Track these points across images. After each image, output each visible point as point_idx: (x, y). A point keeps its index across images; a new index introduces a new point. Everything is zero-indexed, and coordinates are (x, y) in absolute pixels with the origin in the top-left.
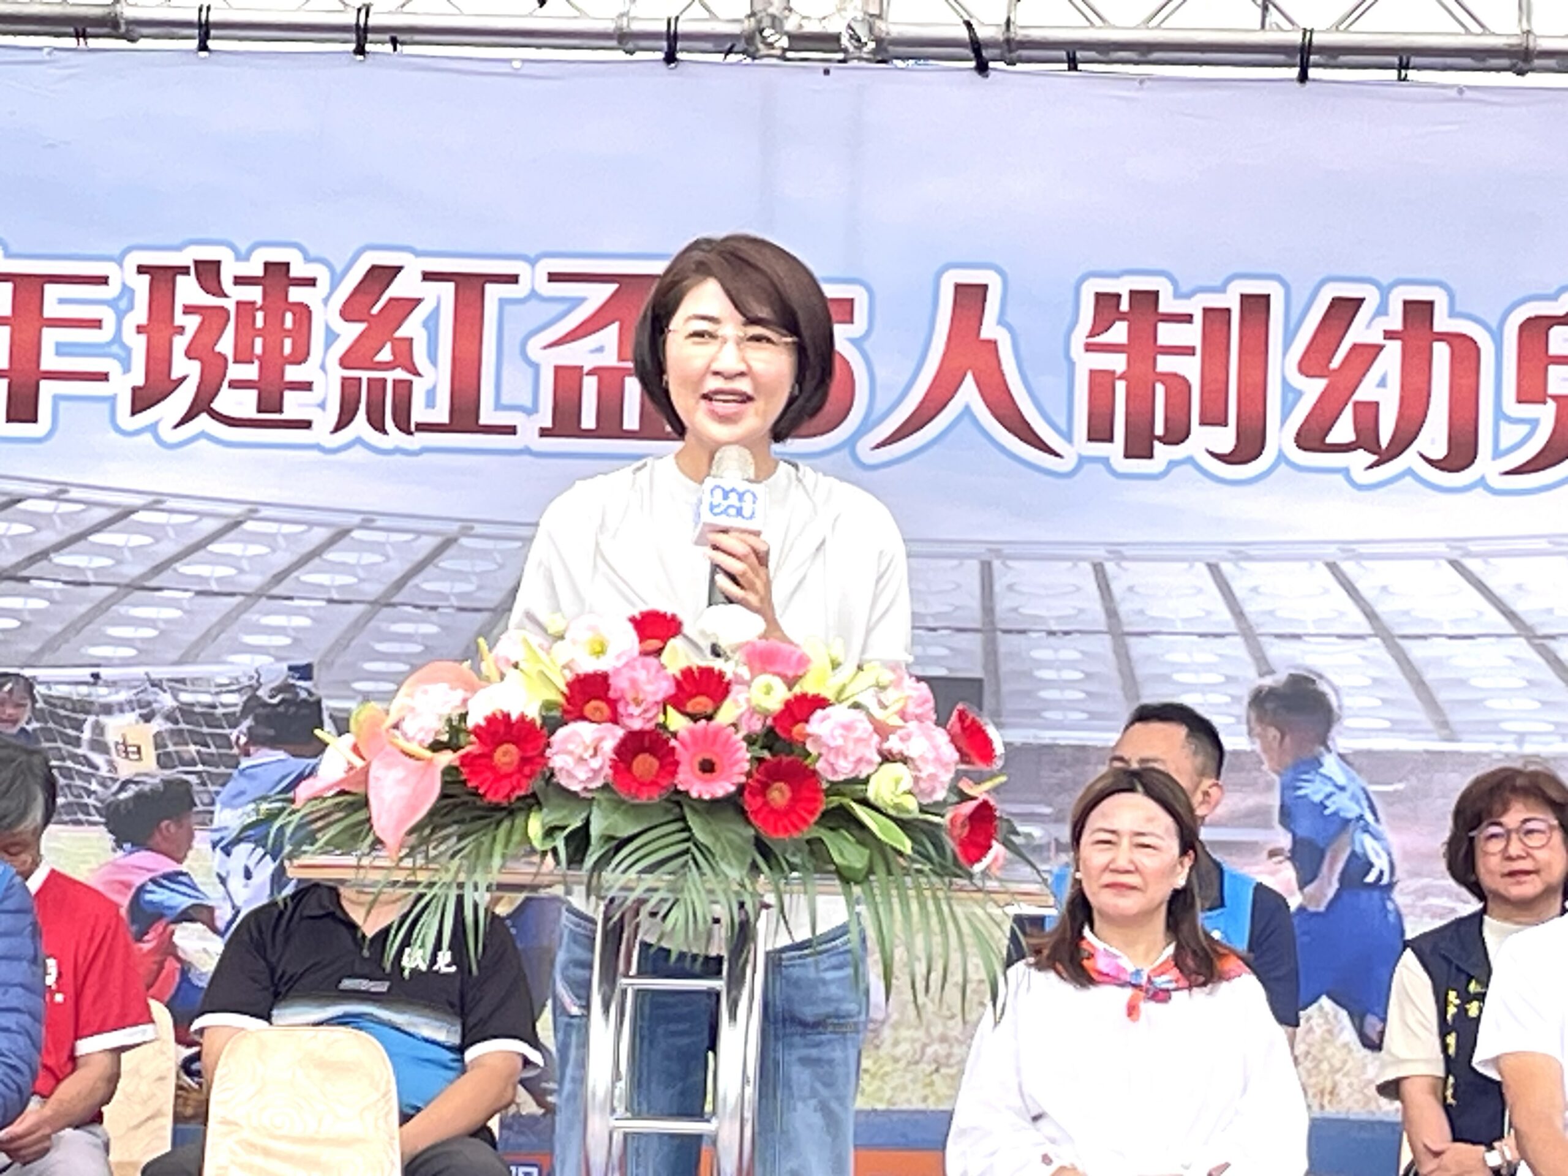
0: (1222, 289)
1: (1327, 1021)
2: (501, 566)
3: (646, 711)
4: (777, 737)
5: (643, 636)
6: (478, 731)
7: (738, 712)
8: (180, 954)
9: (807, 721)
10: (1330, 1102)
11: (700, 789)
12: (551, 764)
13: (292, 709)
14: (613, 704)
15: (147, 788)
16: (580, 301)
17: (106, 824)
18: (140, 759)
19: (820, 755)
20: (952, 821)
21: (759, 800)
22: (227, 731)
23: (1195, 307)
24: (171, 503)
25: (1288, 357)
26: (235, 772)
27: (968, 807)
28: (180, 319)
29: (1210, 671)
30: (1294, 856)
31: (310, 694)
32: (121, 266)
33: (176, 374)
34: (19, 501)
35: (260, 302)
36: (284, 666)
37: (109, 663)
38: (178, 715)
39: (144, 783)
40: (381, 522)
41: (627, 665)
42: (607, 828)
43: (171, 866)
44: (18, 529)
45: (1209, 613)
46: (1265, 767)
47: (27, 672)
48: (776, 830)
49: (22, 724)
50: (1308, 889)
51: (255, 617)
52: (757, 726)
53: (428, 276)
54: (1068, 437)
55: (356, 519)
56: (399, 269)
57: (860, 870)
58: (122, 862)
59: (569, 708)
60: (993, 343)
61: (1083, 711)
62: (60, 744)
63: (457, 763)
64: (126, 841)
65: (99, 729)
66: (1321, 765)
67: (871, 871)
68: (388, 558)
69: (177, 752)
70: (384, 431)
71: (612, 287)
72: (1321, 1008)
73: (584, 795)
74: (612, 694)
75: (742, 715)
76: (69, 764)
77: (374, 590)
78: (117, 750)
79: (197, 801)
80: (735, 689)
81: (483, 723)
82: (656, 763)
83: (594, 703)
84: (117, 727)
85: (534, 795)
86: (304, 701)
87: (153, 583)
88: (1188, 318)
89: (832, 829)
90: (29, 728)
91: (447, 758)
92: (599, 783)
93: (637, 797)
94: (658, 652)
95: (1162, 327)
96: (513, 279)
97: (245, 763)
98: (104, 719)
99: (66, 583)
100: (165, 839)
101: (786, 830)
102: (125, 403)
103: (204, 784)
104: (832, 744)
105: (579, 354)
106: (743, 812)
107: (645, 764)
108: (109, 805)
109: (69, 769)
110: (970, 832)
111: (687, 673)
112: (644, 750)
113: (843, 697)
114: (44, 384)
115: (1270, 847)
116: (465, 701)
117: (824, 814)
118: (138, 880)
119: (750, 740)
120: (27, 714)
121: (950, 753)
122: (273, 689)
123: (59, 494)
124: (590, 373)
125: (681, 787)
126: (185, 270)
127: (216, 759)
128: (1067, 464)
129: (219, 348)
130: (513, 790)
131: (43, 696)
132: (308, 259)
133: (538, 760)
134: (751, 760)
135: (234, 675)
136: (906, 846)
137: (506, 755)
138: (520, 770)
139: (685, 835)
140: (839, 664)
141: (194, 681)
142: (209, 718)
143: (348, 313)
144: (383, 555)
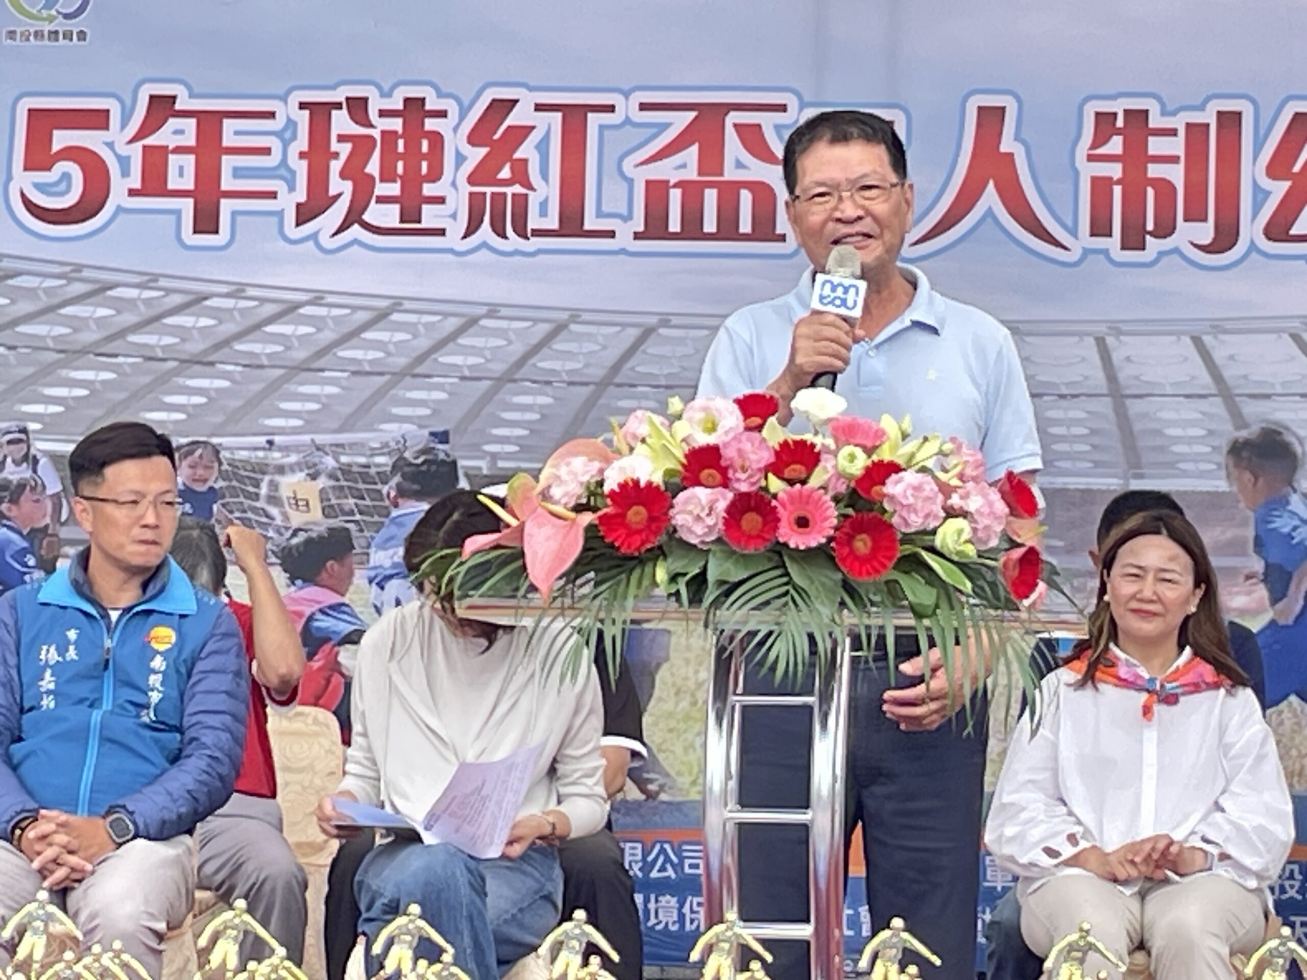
0: (1202, 108)
1: (1295, 715)
2: (604, 347)
3: (751, 476)
4: (860, 497)
5: (746, 414)
6: (612, 494)
7: (826, 477)
8: (344, 671)
9: (883, 484)
10: (1299, 782)
11: (797, 541)
12: (673, 522)
13: (433, 468)
14: (723, 471)
15: (314, 535)
16: (666, 126)
17: (281, 565)
18: (308, 511)
19: (895, 511)
20: (1005, 565)
21: (846, 551)
22: (379, 487)
23: (1179, 122)
24: (330, 299)
25: (1257, 163)
26: (386, 521)
27: (1017, 553)
28: (335, 146)
29: (1194, 426)
30: (1266, 579)
31: (447, 455)
32: (286, 103)
33: (332, 192)
34: (206, 298)
35: (400, 131)
36: (426, 432)
37: (282, 431)
38: (339, 474)
39: (311, 530)
40: (504, 312)
41: (734, 438)
42: (720, 574)
43: (335, 599)
44: (204, 322)
45: (1193, 378)
46: (1242, 505)
47: (215, 440)
48: (860, 574)
49: (210, 483)
50: (1280, 605)
51: (401, 393)
52: (842, 488)
53: (539, 108)
54: (1074, 232)
55: (483, 310)
56: (516, 101)
57: (929, 606)
58: (293, 595)
59: (688, 474)
60: (1011, 156)
61: (1089, 461)
62: (242, 499)
63: (597, 522)
64: (298, 578)
65: (274, 486)
66: (1288, 503)
67: (937, 606)
68: (510, 343)
69: (339, 505)
70: (504, 236)
71: (692, 115)
72: (1290, 704)
73: (700, 546)
74: (723, 463)
75: (830, 479)
76: (250, 515)
77: (498, 368)
78: (290, 504)
79: (356, 545)
80: (824, 457)
81: (617, 489)
82: (760, 519)
83: (706, 472)
84: (291, 483)
85: (660, 547)
86: (443, 461)
87: (315, 365)
88: (1173, 132)
89: (906, 573)
90: (217, 486)
91: (587, 518)
92: (713, 538)
93: (746, 548)
94: (759, 428)
95: (1151, 139)
96: (611, 109)
97: (395, 513)
98: (278, 478)
99: (245, 366)
100: (331, 576)
101: (869, 574)
102: (290, 216)
103: (361, 531)
104: (905, 502)
105: (666, 170)
106: (832, 559)
107: (751, 521)
108: (284, 548)
109: (250, 520)
110: (1021, 573)
111: (785, 445)
112: (750, 509)
113: (914, 462)
114: (223, 202)
115: (1246, 571)
116: (601, 471)
117: (900, 559)
118: (308, 612)
119: (837, 499)
120: (216, 474)
121: (1001, 507)
122: (418, 452)
123: (238, 291)
124: (676, 186)
125: (781, 540)
126: (338, 106)
127: (372, 510)
128: (1073, 256)
129: (368, 170)
130: (643, 543)
131: (226, 459)
132: (440, 95)
133: (663, 518)
134: (838, 517)
135: (384, 440)
136: (968, 586)
137: (637, 515)
138: (648, 527)
139: (785, 579)
140: (908, 435)
141: (352, 445)
142: (366, 478)
143: (474, 139)
144: (506, 339)
